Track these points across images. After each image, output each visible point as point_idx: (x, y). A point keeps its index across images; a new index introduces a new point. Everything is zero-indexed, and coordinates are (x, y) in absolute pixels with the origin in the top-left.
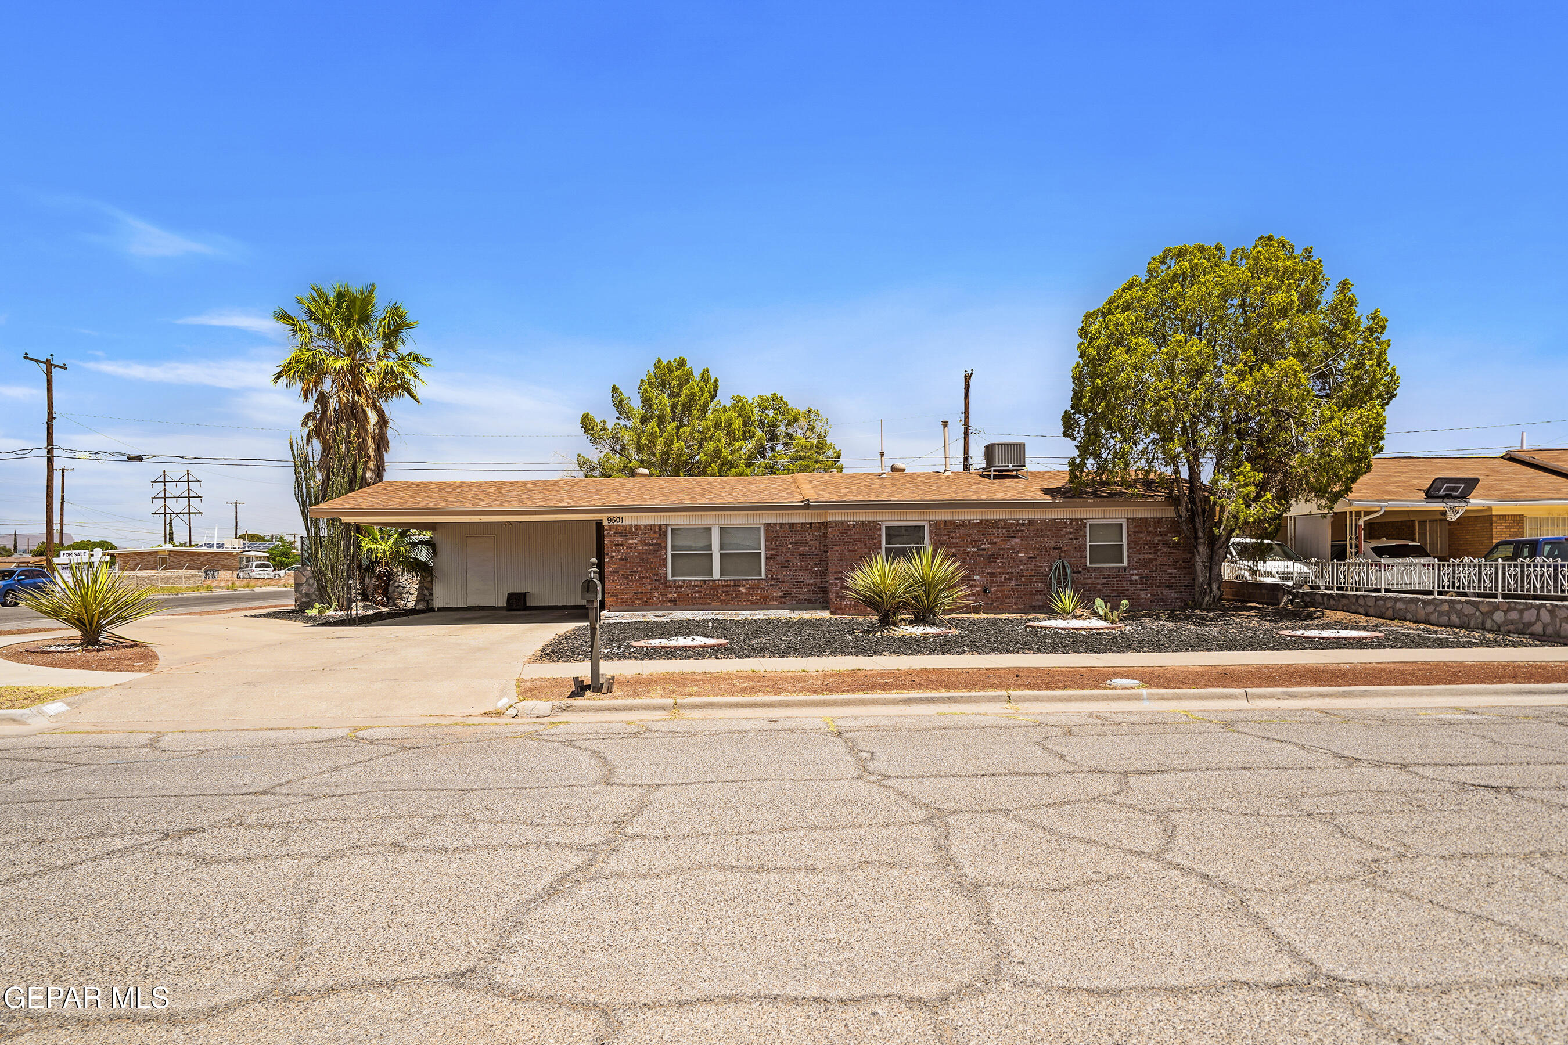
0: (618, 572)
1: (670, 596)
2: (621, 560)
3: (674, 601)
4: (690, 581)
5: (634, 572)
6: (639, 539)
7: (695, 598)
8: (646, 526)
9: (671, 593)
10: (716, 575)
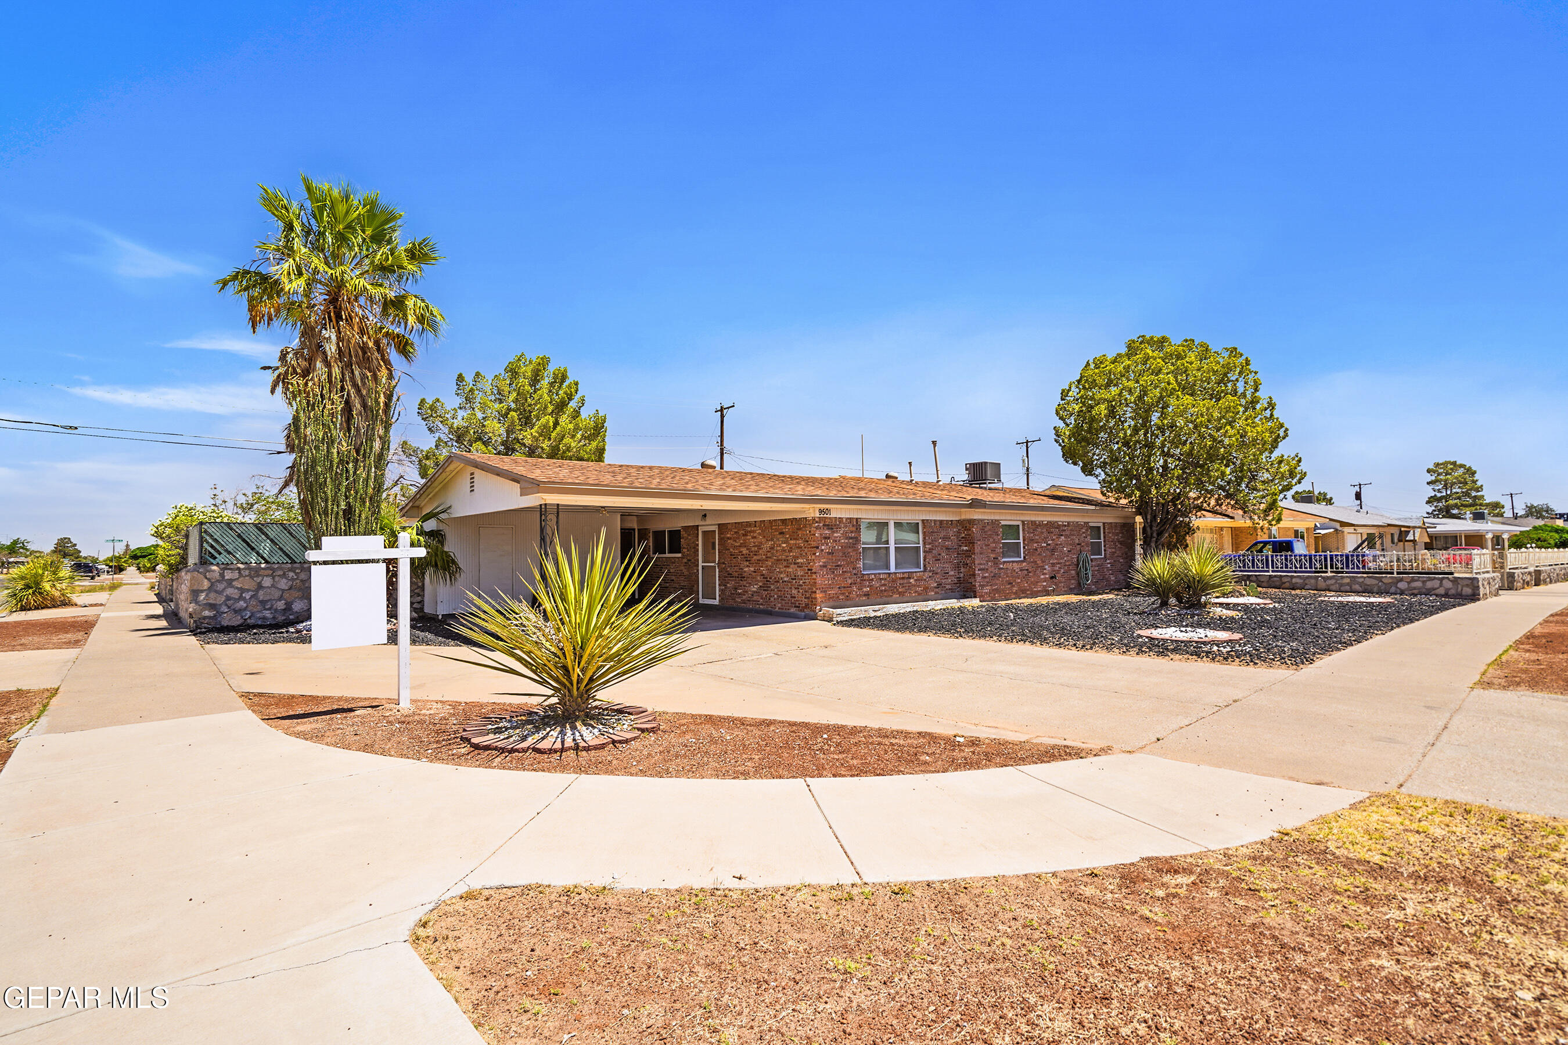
0: (826, 566)
1: (865, 589)
2: (829, 553)
3: (867, 595)
4: (879, 574)
5: (838, 566)
6: (842, 532)
7: (882, 591)
8: (847, 519)
9: (865, 587)
10: (893, 569)
